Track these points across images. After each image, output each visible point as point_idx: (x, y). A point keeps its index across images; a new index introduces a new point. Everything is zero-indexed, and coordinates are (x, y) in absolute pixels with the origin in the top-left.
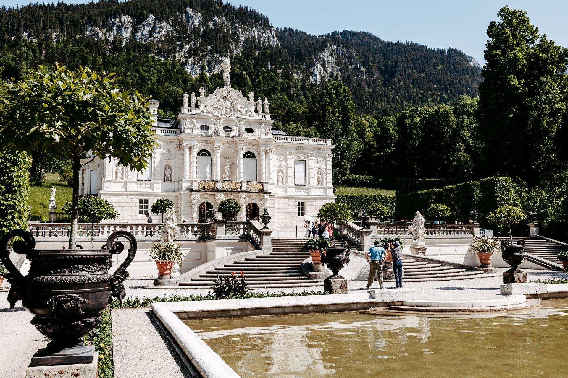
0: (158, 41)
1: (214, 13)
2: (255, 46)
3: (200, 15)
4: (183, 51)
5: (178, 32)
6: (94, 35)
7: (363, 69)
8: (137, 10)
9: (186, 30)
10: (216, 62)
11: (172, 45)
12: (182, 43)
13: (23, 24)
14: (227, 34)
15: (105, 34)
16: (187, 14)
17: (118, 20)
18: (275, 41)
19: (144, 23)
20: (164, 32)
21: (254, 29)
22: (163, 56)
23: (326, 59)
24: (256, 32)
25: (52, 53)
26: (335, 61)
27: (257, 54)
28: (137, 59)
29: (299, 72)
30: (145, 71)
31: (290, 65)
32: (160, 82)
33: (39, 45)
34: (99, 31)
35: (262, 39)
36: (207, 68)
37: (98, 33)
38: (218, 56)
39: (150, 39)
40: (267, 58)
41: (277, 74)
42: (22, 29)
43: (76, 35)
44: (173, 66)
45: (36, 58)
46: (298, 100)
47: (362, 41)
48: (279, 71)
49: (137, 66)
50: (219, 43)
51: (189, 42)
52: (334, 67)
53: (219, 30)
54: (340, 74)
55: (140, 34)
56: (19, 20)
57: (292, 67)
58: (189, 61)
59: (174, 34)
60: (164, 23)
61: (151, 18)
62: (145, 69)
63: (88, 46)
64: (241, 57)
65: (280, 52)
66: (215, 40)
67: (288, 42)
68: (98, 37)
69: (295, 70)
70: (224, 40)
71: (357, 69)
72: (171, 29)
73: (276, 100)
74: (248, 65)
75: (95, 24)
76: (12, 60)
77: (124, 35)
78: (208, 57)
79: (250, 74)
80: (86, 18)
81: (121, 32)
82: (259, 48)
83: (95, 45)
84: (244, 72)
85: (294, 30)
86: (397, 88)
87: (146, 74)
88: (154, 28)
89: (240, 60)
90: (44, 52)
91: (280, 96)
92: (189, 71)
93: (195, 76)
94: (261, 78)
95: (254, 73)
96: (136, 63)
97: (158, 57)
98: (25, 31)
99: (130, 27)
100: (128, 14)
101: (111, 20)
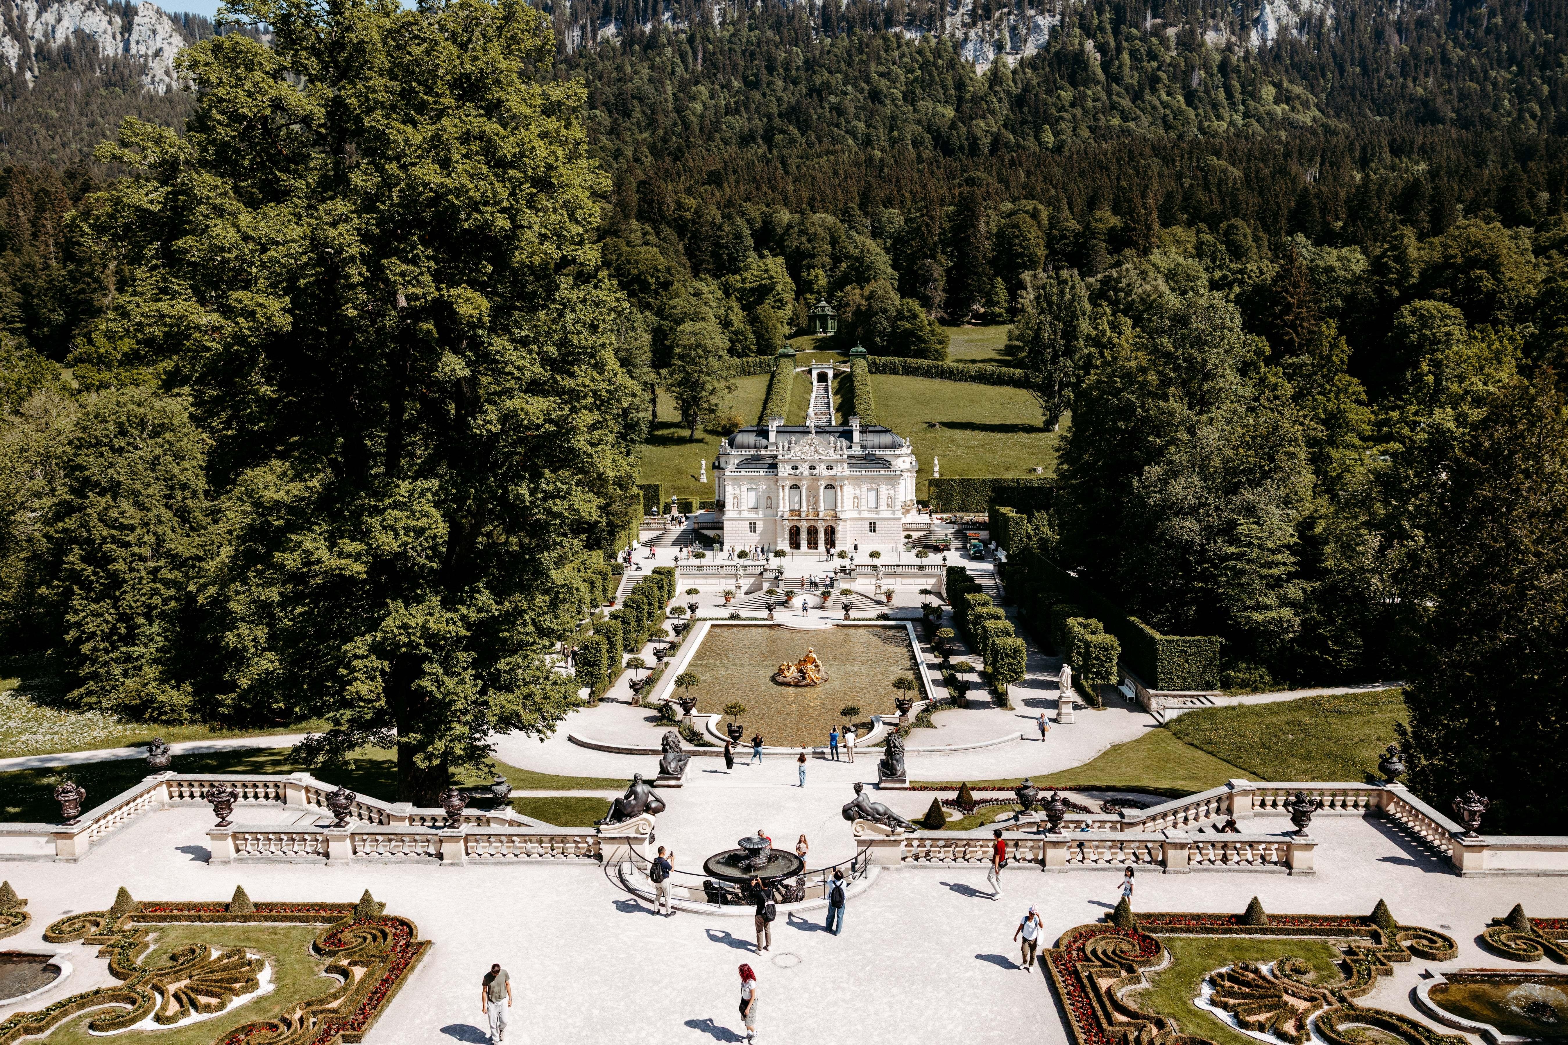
4: (961, 11)
10: (1028, 29)
22: (920, 28)
25: (714, 54)
28: (867, 46)
29: (1222, 24)
30: (881, 75)
31: (1199, 11)
32: (910, 98)
33: (691, 40)
36: (1009, 45)
38: (1032, 12)
40: (1145, 3)
41: (1164, 41)
42: (661, 6)
44: (937, 53)
45: (686, 69)
48: (1171, 32)
49: (865, 63)
54: (1332, 11)
57: (1204, 16)
58: (972, 34)
62: (882, 69)
63: (777, 26)
64: (1085, 9)
69: (1211, 22)
73: (1154, 108)
74: (1101, 28)
76: (649, 80)
78: (1012, 17)
79: (1101, 48)
83: (791, 18)
84: (1089, 45)
86: (1481, 33)
87: (883, 83)
89: (1082, 16)
90: (700, 55)
91: (1165, 97)
92: (970, 59)
93: (982, 69)
94: (1126, 56)
95: (1113, 44)
96: (864, 57)
97: (908, 35)
98: (667, 9)
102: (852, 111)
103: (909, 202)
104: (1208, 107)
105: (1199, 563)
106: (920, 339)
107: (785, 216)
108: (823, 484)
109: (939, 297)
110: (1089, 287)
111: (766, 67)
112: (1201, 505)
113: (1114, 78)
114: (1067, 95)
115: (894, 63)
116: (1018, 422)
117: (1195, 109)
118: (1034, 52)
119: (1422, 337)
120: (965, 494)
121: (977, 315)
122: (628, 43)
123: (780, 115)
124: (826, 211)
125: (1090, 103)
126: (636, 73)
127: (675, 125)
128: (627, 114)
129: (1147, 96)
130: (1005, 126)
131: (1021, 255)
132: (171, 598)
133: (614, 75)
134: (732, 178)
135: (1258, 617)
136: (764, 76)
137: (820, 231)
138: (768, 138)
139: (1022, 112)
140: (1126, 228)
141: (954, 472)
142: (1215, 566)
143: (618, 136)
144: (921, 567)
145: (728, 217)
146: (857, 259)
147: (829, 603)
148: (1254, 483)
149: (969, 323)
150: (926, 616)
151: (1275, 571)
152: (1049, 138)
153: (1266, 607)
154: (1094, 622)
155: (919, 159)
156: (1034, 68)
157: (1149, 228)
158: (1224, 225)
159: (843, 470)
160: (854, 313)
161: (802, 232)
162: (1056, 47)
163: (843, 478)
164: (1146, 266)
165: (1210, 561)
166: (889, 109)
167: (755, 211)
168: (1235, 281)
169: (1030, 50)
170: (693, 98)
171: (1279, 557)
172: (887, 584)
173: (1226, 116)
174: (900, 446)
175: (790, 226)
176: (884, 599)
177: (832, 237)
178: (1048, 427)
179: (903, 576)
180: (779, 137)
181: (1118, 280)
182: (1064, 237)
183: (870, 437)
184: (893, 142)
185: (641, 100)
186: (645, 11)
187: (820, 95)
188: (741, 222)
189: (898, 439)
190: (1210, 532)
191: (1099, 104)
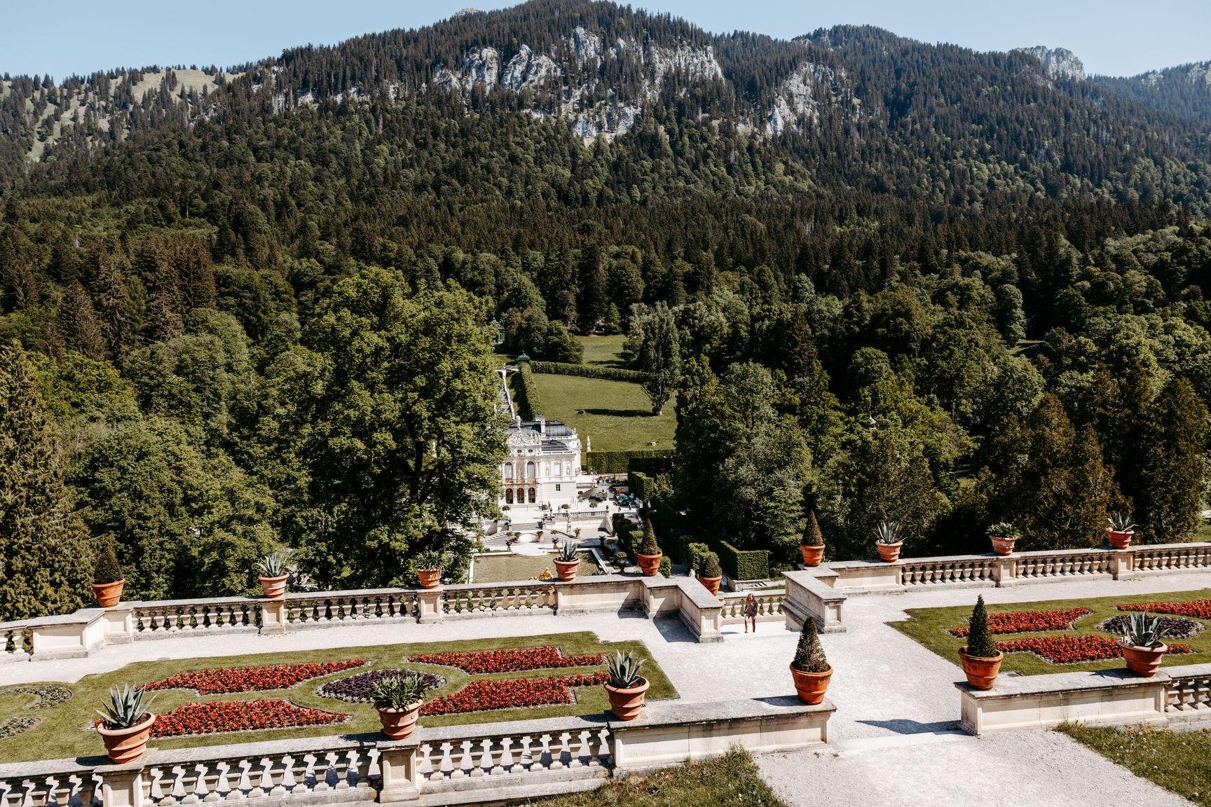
0: (535, 87)
1: (617, 32)
2: (679, 81)
3: (596, 38)
4: (572, 100)
5: (563, 70)
6: (446, 83)
7: (856, 101)
8: (504, 36)
9: (576, 67)
10: (619, 116)
11: (556, 92)
12: (570, 88)
13: (349, 74)
14: (637, 65)
15: (460, 80)
16: (576, 37)
17: (477, 56)
18: (714, 69)
19: (514, 60)
20: (543, 72)
21: (680, 52)
22: (543, 111)
23: (794, 90)
24: (683, 58)
25: (391, 121)
26: (810, 91)
27: (682, 95)
28: (506, 122)
29: (748, 120)
30: (517, 144)
31: (733, 110)
32: (538, 161)
33: (373, 110)
34: (452, 76)
35: (692, 68)
36: (606, 126)
37: (450, 80)
38: (621, 105)
39: (524, 85)
40: (697, 102)
41: (711, 129)
42: (349, 83)
43: (420, 85)
44: (557, 130)
45: (371, 132)
46: (741, 171)
47: (864, 45)
48: (715, 123)
49: (506, 134)
50: (625, 82)
51: (580, 84)
52: (808, 103)
53: (625, 61)
54: (816, 114)
55: (509, 77)
56: (344, 68)
57: (736, 113)
58: (581, 117)
59: (559, 74)
60: (544, 58)
61: (525, 50)
62: (518, 139)
63: (438, 103)
64: (657, 104)
65: (718, 90)
66: (618, 78)
67: (738, 59)
68: (450, 86)
69: (741, 117)
70: (632, 77)
71: (846, 103)
72: (554, 65)
73: (706, 175)
74: (668, 118)
75: (446, 65)
76: (342, 139)
77: (487, 79)
78: (608, 107)
79: (670, 132)
80: (433, 55)
81: (483, 76)
82: (686, 84)
83: (449, 98)
84: (662, 129)
85: (751, 34)
86: (908, 134)
87: (519, 150)
88: (529, 66)
89: (656, 110)
90: (381, 122)
91: (713, 168)
92: (580, 134)
93: (588, 142)
94: (686, 138)
95: (677, 130)
96: (505, 130)
97: (535, 116)
98: (353, 84)
99: (495, 66)
100: (491, 45)
101: (468, 56)
102: (498, 170)
103: (547, 245)
104: (742, 176)
105: (756, 511)
106: (565, 349)
107: (460, 255)
108: (527, 461)
109: (573, 315)
110: (675, 313)
111: (432, 133)
112: (756, 480)
113: (679, 153)
114: (648, 164)
115: (526, 136)
116: (635, 408)
117: (733, 177)
118: (625, 132)
119: (867, 370)
120: (610, 462)
121: (599, 328)
122: (324, 109)
123: (444, 170)
124: (489, 251)
125: (663, 171)
126: (331, 133)
127: (364, 174)
128: (326, 164)
129: (702, 167)
130: (606, 184)
131: (628, 288)
132: (171, 559)
133: (314, 133)
134: (415, 220)
135: (786, 539)
136: (430, 141)
137: (488, 267)
138: (436, 187)
139: (617, 175)
140: (696, 273)
141: (600, 446)
142: (765, 513)
143: (322, 182)
144: (593, 513)
145: (421, 256)
146: (515, 290)
147: (542, 539)
148: (780, 467)
149: (595, 333)
150: (602, 543)
151: (793, 515)
152: (637, 194)
153: (790, 534)
154: (703, 545)
155: (549, 208)
156: (625, 143)
157: (710, 273)
158: (756, 269)
159: (539, 453)
160: (517, 329)
161: (475, 268)
162: (639, 130)
163: (539, 458)
164: (710, 302)
165: (761, 509)
166: (524, 169)
167: (438, 249)
168: (765, 316)
169: (621, 130)
170: (377, 155)
171: (794, 508)
172: (575, 525)
173: (754, 182)
174: (571, 434)
175: (464, 263)
176: (574, 535)
177: (496, 271)
178: (655, 412)
179: (582, 519)
180: (445, 188)
181: (694, 312)
182: (655, 277)
183: (552, 428)
184: (529, 194)
185: (336, 154)
186: (336, 87)
187: (473, 154)
188: (431, 260)
189: (569, 429)
190: (760, 495)
191: (669, 171)
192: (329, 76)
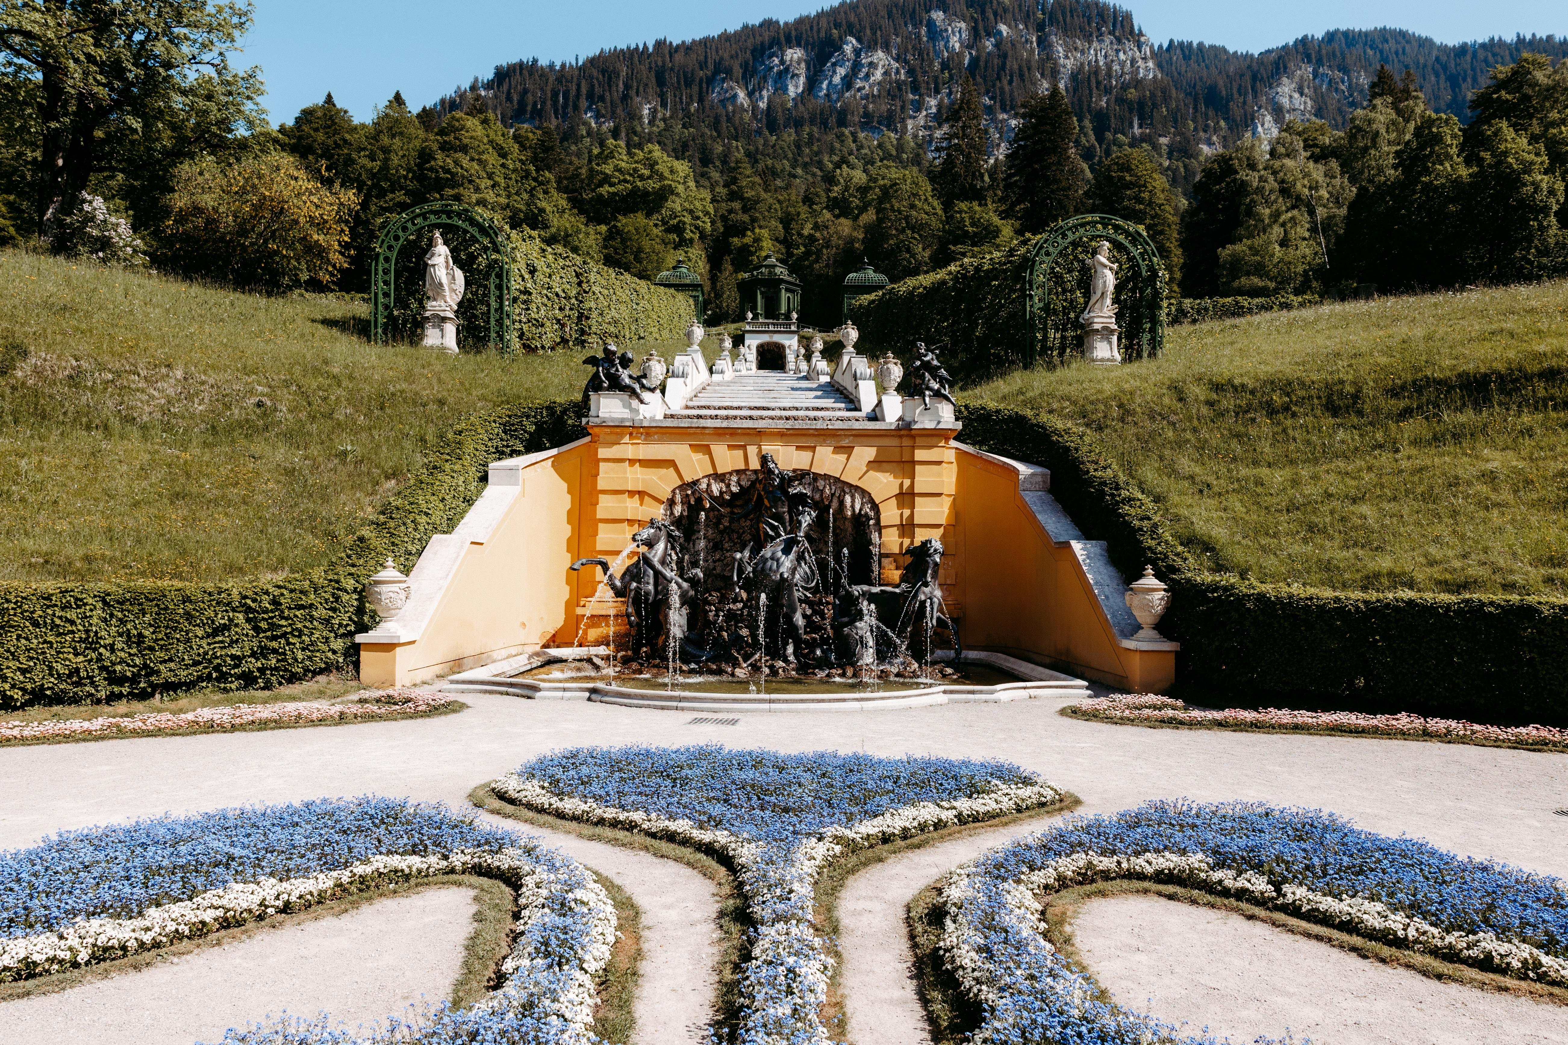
0: (866, 97)
1: (995, 14)
2: (1098, 83)
3: (963, 25)
4: (924, 113)
5: (911, 72)
6: (728, 99)
8: (819, 31)
9: (931, 64)
10: (1001, 133)
11: (898, 103)
12: (921, 96)
13: (584, 90)
14: (1029, 61)
15: (750, 95)
16: (931, 24)
17: (777, 60)
18: (1148, 70)
19: (833, 60)
20: (878, 75)
21: (1096, 43)
22: (878, 129)
23: (1285, 101)
24: (1100, 51)
26: (1309, 103)
27: (1103, 103)
28: (818, 140)
29: (1215, 138)
31: (1190, 123)
34: (738, 90)
35: (1116, 67)
37: (735, 96)
38: (1005, 116)
39: (847, 94)
40: (1131, 111)
41: (1156, 147)
42: (584, 103)
43: (688, 104)
44: (901, 148)
47: (1381, 52)
48: (1164, 140)
49: (819, 154)
50: (1010, 82)
51: (937, 90)
53: (1010, 53)
55: (824, 85)
56: (579, 86)
57: (1196, 128)
58: (938, 135)
59: (903, 77)
60: (880, 54)
61: (850, 45)
63: (716, 125)
65: (1164, 94)
66: (999, 79)
68: (735, 103)
69: (1202, 134)
70: (1021, 76)
72: (895, 65)
75: (729, 76)
77: (791, 91)
81: (785, 90)
82: (1108, 90)
83: (730, 118)
85: (1195, 44)
88: (856, 66)
95: (1099, 149)
96: (816, 149)
98: (589, 109)
99: (802, 70)
100: (799, 45)
101: (763, 63)
115: (851, 154)
186: (565, 111)
192: (555, 95)
